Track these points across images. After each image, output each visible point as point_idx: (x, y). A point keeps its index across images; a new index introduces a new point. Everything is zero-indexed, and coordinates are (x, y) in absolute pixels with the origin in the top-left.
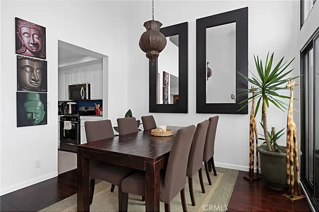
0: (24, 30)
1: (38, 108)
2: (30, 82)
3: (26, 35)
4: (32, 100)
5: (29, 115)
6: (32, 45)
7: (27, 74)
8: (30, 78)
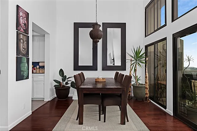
0: (21, 14)
1: (26, 68)
2: (23, 50)
3: (21, 17)
4: (23, 62)
5: (22, 73)
6: (23, 25)
7: (22, 44)
8: (23, 47)
